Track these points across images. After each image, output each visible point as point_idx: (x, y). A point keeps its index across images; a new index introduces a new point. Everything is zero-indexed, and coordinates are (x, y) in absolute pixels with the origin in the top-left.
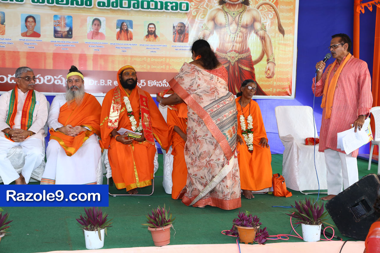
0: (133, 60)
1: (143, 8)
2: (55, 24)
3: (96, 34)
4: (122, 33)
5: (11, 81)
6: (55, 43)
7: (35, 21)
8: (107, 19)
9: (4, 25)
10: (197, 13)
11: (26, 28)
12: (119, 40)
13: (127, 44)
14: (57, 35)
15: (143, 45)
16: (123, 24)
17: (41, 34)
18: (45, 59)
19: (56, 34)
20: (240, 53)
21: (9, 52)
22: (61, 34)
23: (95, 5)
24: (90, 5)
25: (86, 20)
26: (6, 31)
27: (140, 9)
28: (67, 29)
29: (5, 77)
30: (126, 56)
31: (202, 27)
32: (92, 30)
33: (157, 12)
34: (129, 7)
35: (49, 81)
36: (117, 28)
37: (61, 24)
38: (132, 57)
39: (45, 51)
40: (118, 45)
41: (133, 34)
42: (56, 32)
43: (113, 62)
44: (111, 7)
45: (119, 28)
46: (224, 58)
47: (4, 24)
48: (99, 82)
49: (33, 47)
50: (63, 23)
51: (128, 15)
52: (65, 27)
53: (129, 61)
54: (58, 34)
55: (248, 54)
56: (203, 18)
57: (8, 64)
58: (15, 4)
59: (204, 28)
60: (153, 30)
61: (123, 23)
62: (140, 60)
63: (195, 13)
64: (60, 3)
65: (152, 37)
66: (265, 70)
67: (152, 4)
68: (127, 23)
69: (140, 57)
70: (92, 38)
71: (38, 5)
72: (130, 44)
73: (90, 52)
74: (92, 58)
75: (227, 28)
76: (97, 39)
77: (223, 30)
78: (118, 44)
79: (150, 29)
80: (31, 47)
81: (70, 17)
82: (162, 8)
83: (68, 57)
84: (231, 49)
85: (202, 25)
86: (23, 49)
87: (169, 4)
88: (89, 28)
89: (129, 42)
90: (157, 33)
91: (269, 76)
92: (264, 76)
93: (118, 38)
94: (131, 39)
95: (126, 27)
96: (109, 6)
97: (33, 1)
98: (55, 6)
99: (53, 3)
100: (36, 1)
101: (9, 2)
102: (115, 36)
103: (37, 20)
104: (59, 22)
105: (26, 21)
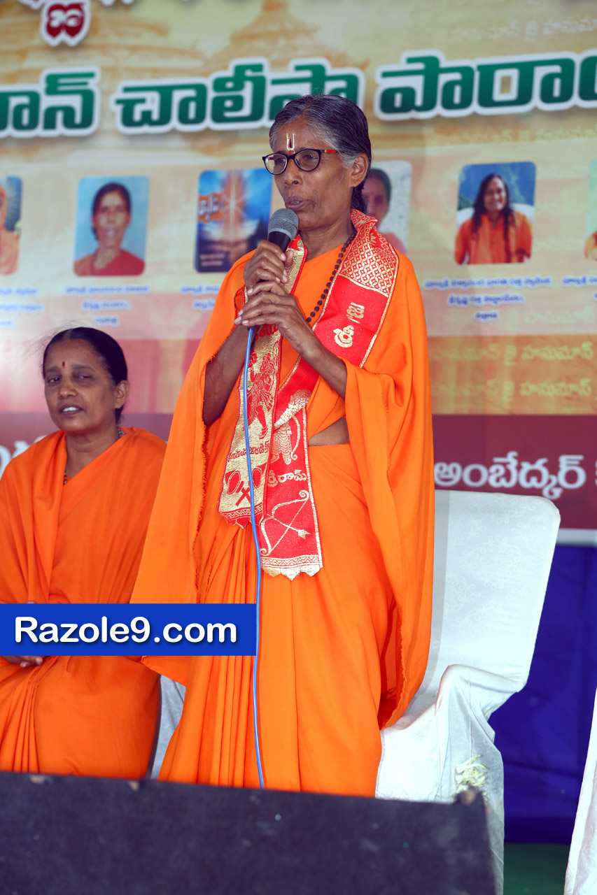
0: (526, 357)
1: (586, 93)
2: (202, 212)
4: (480, 232)
6: (199, 297)
7: (127, 205)
8: (419, 167)
9: (15, 233)
11: (92, 236)
12: (469, 263)
13: (504, 282)
14: (207, 260)
15: (578, 281)
16: (491, 187)
17: (149, 260)
18: (156, 368)
19: (203, 257)
22: (221, 256)
23: (371, 105)
26: (22, 256)
27: (574, 100)
28: (249, 228)
30: (496, 339)
34: (524, 96)
36: (460, 208)
37: (227, 212)
38: (521, 341)
39: (159, 335)
40: (462, 287)
41: (535, 231)
42: (204, 245)
44: (439, 110)
45: (467, 206)
47: (19, 225)
49: (114, 321)
50: (233, 204)
51: (515, 137)
52: (240, 220)
53: (507, 363)
54: (212, 256)
58: (62, 139)
61: (489, 179)
62: (560, 356)
64: (228, 114)
68: (509, 178)
69: (561, 341)
71: (145, 135)
72: (519, 282)
78: (461, 283)
80: (107, 320)
81: (262, 174)
89: (512, 270)
93: (465, 251)
94: (523, 252)
95: (500, 200)
96: (429, 104)
97: (128, 120)
98: (208, 131)
99: (200, 118)
100: (137, 116)
101: (40, 131)
102: (451, 244)
103: (136, 199)
104: (219, 201)
105: (97, 207)
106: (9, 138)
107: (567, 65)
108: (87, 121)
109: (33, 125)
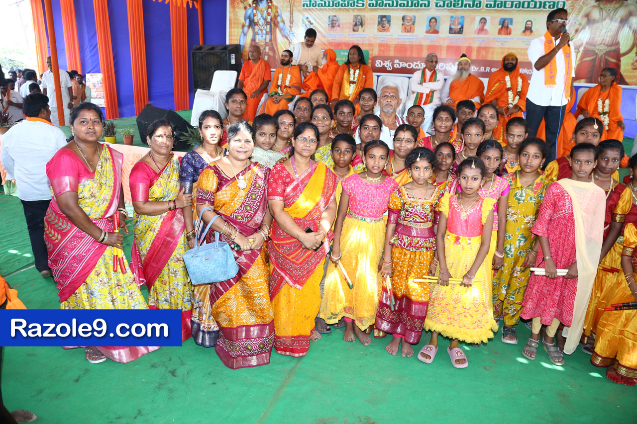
1: (523, 7)
2: (451, 23)
3: (482, 30)
4: (503, 29)
5: (415, 66)
6: (449, 38)
8: (492, 18)
9: (414, 26)
10: (572, 10)
11: (429, 26)
12: (500, 35)
15: (519, 39)
16: (505, 22)
17: (440, 31)
18: (441, 50)
20: (608, 46)
21: (416, 45)
22: (454, 31)
23: (483, 6)
24: (480, 6)
25: (475, 19)
26: (415, 30)
27: (521, 8)
28: (460, 26)
29: (411, 64)
30: (504, 48)
31: (575, 23)
32: (479, 27)
33: (536, 10)
34: (512, 7)
35: (442, 67)
36: (499, 25)
38: (509, 49)
39: (441, 44)
41: (512, 30)
42: (451, 29)
43: (493, 53)
44: (496, 8)
46: (592, 51)
48: (480, 69)
50: (457, 22)
51: (510, 14)
52: (458, 25)
55: (617, 47)
56: (578, 14)
57: (415, 55)
58: (424, 9)
59: (577, 23)
60: (530, 26)
61: (505, 20)
63: (571, 10)
64: (456, 6)
65: (528, 32)
66: (631, 61)
67: (532, 4)
68: (508, 21)
70: (478, 34)
71: (440, 9)
73: (475, 45)
74: (476, 49)
75: (600, 23)
76: (482, 34)
77: (596, 25)
79: (527, 26)
80: (432, 42)
81: (463, 17)
82: (540, 7)
83: (458, 48)
84: (600, 43)
85: (575, 21)
86: (426, 43)
87: (547, 3)
88: (477, 25)
89: (508, 36)
90: (533, 29)
91: (635, 67)
92: (630, 67)
93: (499, 33)
94: (510, 33)
95: (506, 24)
96: (494, 7)
97: (436, 6)
98: (452, 9)
99: (451, 6)
100: (438, 6)
101: (419, 7)
102: (497, 32)
103: (437, 20)
104: (454, 21)
105: (430, 21)
106: (413, 9)
107: (520, 2)
108: (429, 6)
109: (418, 6)
